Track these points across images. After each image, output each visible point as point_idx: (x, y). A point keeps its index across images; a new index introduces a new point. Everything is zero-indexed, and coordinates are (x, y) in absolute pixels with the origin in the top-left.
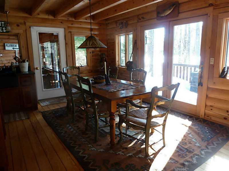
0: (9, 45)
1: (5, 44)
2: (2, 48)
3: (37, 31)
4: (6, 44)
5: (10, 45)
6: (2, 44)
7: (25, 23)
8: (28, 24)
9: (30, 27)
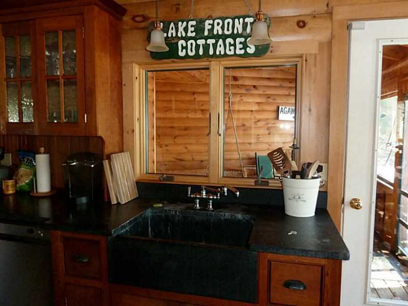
0: (287, 110)
1: (280, 107)
2: (273, 115)
3: (378, 40)
4: (282, 108)
5: (289, 109)
6: (274, 108)
7: (330, 14)
8: (340, 13)
9: (349, 27)
